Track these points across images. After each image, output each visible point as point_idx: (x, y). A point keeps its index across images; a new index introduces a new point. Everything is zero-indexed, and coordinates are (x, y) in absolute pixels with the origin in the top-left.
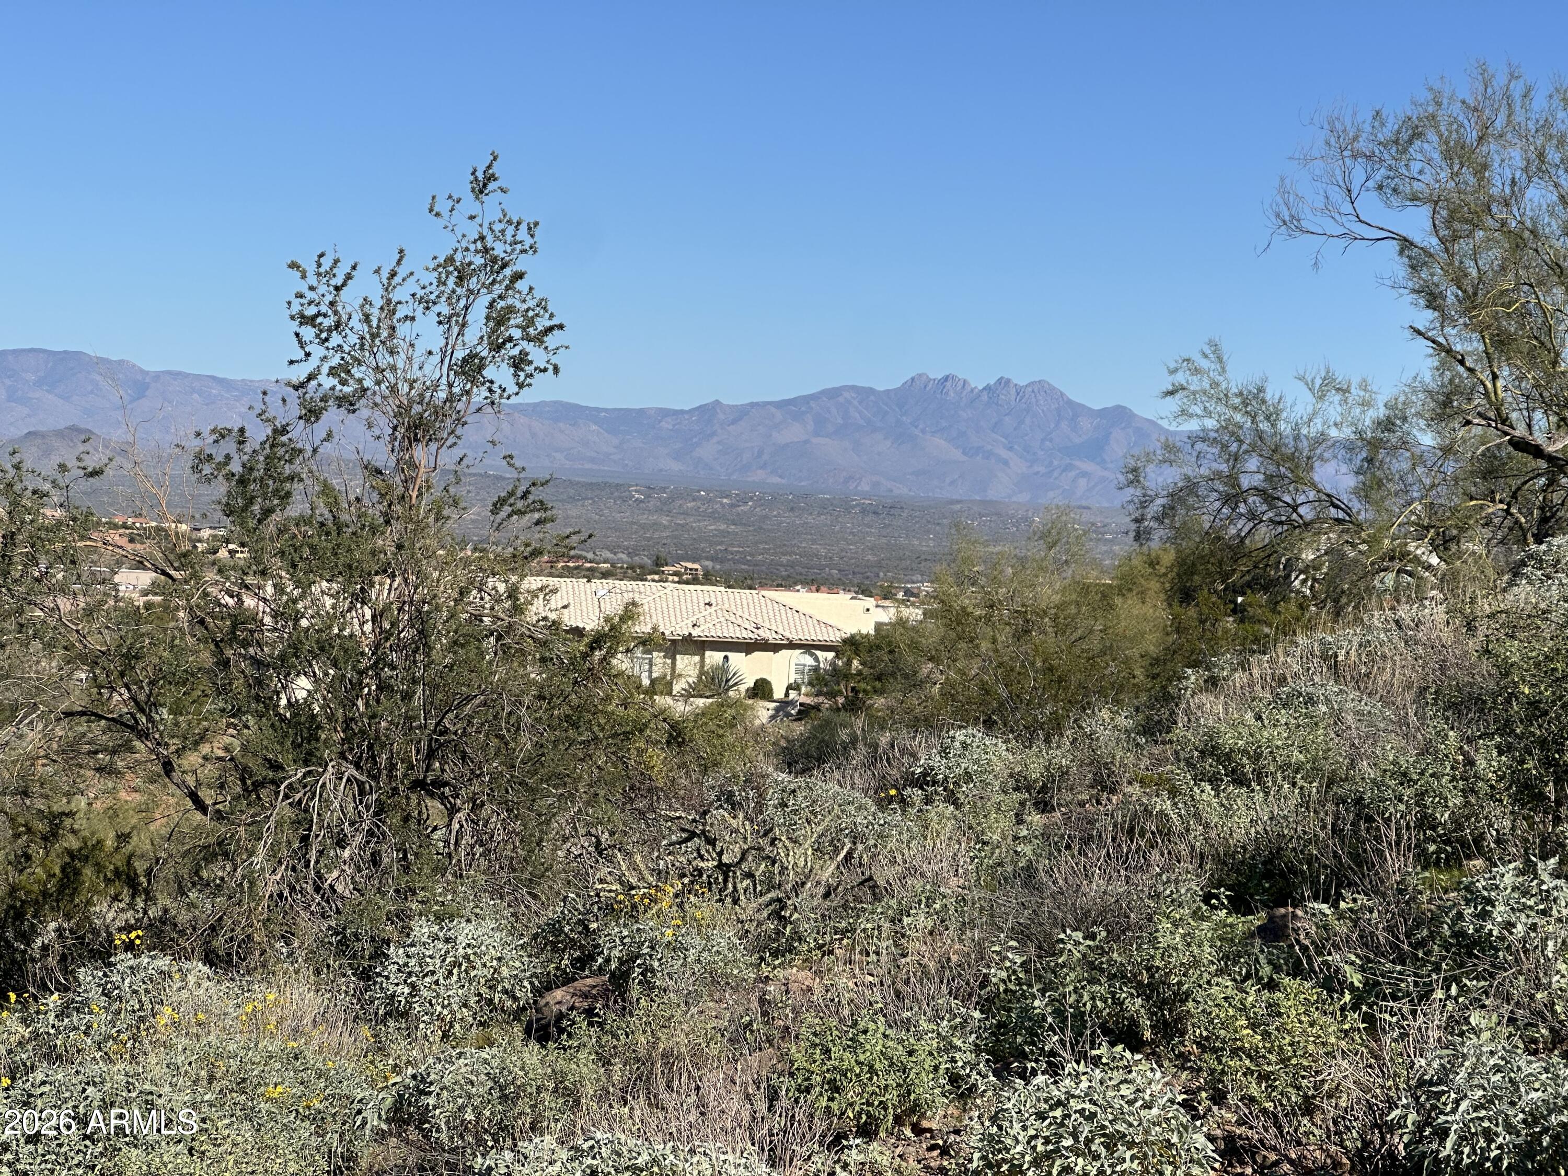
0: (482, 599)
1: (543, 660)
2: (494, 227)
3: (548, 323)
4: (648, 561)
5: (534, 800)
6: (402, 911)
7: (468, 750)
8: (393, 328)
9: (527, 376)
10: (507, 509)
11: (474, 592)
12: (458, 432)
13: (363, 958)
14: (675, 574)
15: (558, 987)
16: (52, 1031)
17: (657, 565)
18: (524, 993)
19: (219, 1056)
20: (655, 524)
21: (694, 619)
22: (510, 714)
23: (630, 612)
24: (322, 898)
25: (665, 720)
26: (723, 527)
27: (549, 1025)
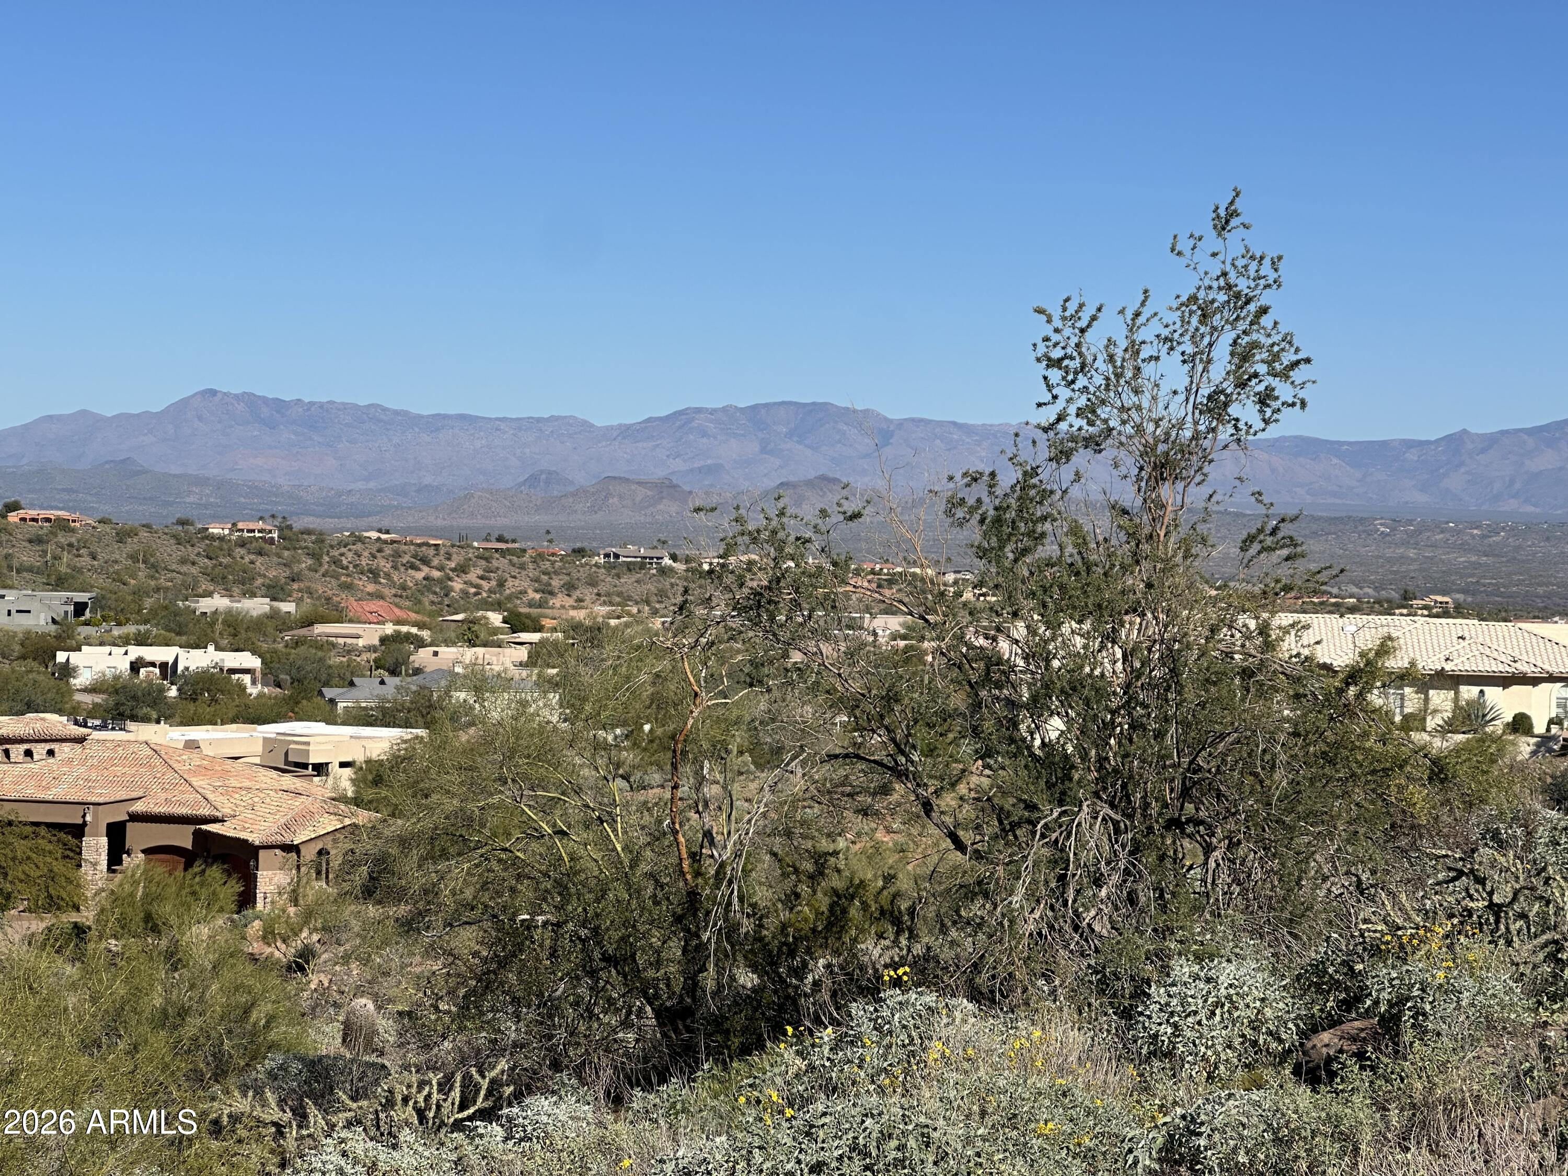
0: (1232, 636)
1: (1297, 696)
2: (1236, 263)
3: (1294, 358)
4: (1395, 595)
5: (1292, 839)
6: (1161, 950)
7: (1222, 788)
8: (1138, 369)
9: (1274, 412)
10: (1256, 547)
11: (1225, 630)
12: (1205, 471)
13: (1123, 997)
14: (1425, 607)
15: (1324, 1030)
16: (828, 1064)
17: (1405, 599)
18: (1290, 1035)
19: (989, 1091)
20: (1402, 557)
21: (1447, 653)
22: (1264, 751)
23: (1385, 648)
24: (1081, 936)
25: (1426, 756)
26: (1474, 559)
27: (1318, 1067)
